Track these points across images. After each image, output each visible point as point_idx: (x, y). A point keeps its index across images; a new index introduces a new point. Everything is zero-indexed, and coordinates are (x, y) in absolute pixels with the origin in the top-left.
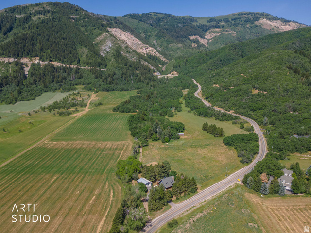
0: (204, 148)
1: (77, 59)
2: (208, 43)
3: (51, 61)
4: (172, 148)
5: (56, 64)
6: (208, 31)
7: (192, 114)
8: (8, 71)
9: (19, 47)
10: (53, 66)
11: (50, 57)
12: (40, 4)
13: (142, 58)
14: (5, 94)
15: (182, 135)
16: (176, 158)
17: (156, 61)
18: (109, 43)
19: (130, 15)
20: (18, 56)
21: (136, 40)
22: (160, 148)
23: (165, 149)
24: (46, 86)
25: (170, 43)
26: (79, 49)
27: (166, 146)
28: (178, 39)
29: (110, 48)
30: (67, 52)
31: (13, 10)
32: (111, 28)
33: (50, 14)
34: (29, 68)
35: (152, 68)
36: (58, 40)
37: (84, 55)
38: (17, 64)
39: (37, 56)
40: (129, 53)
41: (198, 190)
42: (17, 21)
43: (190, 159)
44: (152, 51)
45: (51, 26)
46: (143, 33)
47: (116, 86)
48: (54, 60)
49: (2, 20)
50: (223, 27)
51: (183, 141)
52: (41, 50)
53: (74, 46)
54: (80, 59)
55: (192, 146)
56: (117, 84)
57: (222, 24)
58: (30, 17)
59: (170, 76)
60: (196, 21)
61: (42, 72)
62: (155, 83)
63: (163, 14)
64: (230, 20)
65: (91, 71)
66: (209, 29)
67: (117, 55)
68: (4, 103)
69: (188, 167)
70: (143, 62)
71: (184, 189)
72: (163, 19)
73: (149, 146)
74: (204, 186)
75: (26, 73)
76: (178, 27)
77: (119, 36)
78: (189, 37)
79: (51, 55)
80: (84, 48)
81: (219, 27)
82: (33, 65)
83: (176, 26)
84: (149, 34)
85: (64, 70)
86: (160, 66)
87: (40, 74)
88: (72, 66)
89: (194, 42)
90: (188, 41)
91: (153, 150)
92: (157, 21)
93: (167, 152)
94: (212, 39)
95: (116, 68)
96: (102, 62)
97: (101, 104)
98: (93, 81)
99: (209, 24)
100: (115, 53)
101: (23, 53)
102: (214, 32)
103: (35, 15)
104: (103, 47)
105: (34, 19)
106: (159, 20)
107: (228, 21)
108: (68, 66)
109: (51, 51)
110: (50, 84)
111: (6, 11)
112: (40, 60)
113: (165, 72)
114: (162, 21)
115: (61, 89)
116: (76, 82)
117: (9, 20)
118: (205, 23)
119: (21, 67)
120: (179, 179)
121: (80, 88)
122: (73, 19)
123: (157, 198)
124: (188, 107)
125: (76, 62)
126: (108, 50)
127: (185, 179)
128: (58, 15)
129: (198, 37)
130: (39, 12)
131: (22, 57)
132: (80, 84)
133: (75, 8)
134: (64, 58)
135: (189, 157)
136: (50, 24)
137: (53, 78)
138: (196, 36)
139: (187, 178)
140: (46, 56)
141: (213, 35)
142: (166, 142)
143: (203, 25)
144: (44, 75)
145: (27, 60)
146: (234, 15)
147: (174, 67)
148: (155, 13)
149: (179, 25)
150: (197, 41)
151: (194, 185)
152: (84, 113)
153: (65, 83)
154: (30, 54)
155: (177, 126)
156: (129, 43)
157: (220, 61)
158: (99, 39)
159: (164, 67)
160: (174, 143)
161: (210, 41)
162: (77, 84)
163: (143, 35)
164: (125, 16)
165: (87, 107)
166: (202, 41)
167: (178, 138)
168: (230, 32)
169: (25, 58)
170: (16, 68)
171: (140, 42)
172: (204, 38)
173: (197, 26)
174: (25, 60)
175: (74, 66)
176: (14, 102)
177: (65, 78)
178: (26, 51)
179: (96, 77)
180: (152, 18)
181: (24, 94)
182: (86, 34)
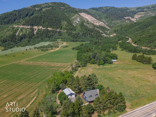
0: (134, 70)
1: (61, 27)
2: (136, 20)
3: (47, 28)
4: (105, 69)
5: (49, 29)
6: (137, 14)
7: (124, 51)
8: (27, 32)
9: (34, 21)
10: (48, 30)
11: (47, 26)
12: (47, 3)
13: (96, 27)
14: (22, 42)
15: (115, 62)
16: (107, 76)
17: (104, 29)
18: (78, 19)
19: (92, 8)
20: (33, 25)
21: (93, 19)
22: (95, 68)
23: (99, 69)
24: (42, 39)
25: (113, 21)
26: (62, 22)
27: (100, 68)
28: (118, 19)
29: (78, 21)
30: (56, 23)
31: (35, 6)
32: (80, 13)
33: (51, 7)
34: (37, 31)
35: (101, 31)
36: (53, 18)
37: (65, 25)
38: (31, 29)
39: (41, 25)
40: (89, 24)
41: (127, 109)
42: (36, 11)
43: (119, 78)
44: (102, 24)
45: (50, 12)
46: (98, 16)
47: (78, 39)
48: (49, 27)
49: (29, 11)
50: (146, 11)
51: (115, 65)
52: (44, 22)
53: (60, 21)
54: (62, 27)
55: (122, 69)
56: (79, 38)
57: (146, 9)
58: (42, 9)
59: (111, 36)
60: (129, 10)
61: (41, 32)
62: (102, 38)
63: (110, 7)
64: (150, 7)
65: (67, 32)
66: (137, 13)
67: (82, 25)
68: (20, 46)
69: (117, 84)
70: (96, 28)
71: (109, 105)
72: (110, 9)
73: (87, 67)
74: (135, 105)
75: (35, 33)
76: (118, 13)
77: (84, 17)
78: (125, 17)
79: (48, 25)
80: (65, 22)
81: (143, 11)
82: (39, 29)
83: (117, 12)
84: (101, 17)
85: (53, 31)
86: (106, 31)
87: (41, 33)
88: (57, 30)
89: (128, 20)
90: (123, 19)
91: (89, 69)
92: (106, 11)
93: (100, 71)
94: (138, 18)
95: (80, 31)
96: (73, 28)
97: (67, 47)
98: (67, 37)
99: (137, 10)
100: (81, 24)
101: (35, 24)
102: (140, 14)
103: (44, 8)
104: (75, 22)
105: (44, 10)
106: (107, 10)
107: (149, 8)
108: (55, 30)
109: (48, 23)
110: (44, 38)
111: (31, 7)
112: (42, 27)
113: (109, 34)
114: (109, 10)
115: (50, 41)
116: (58, 37)
117: (32, 10)
118: (135, 10)
119: (33, 30)
120: (104, 93)
121: (59, 40)
122: (61, 9)
123: (69, 113)
124: (122, 48)
125: (60, 28)
126: (77, 23)
127: (110, 94)
128: (55, 7)
129: (130, 17)
130: (46, 7)
131: (34, 26)
132: (60, 38)
133: (63, 4)
134: (54, 26)
135: (119, 76)
136: (50, 11)
137: (47, 35)
138: (129, 17)
139: (113, 93)
140: (45, 25)
141: (140, 16)
142: (101, 65)
143: (134, 11)
144: (43, 34)
145: (37, 27)
146: (153, 5)
147: (114, 31)
148: (105, 7)
149: (119, 12)
150: (129, 20)
151: (121, 101)
152: (55, 50)
153: (52, 38)
154: (38, 25)
155: (112, 56)
156: (90, 20)
157: (145, 26)
158: (73, 17)
159: (109, 31)
160: (107, 66)
161: (138, 19)
162: (58, 38)
163: (98, 17)
164: (89, 9)
165: (59, 48)
166: (132, 19)
167: (111, 63)
168: (151, 14)
169: (36, 27)
170: (31, 31)
171: (95, 20)
172: (134, 18)
173: (130, 12)
174: (35, 27)
175: (58, 30)
176: (25, 45)
177: (52, 36)
178: (37, 23)
179: (69, 35)
180: (104, 9)
181: (30, 43)
182: (67, 15)
